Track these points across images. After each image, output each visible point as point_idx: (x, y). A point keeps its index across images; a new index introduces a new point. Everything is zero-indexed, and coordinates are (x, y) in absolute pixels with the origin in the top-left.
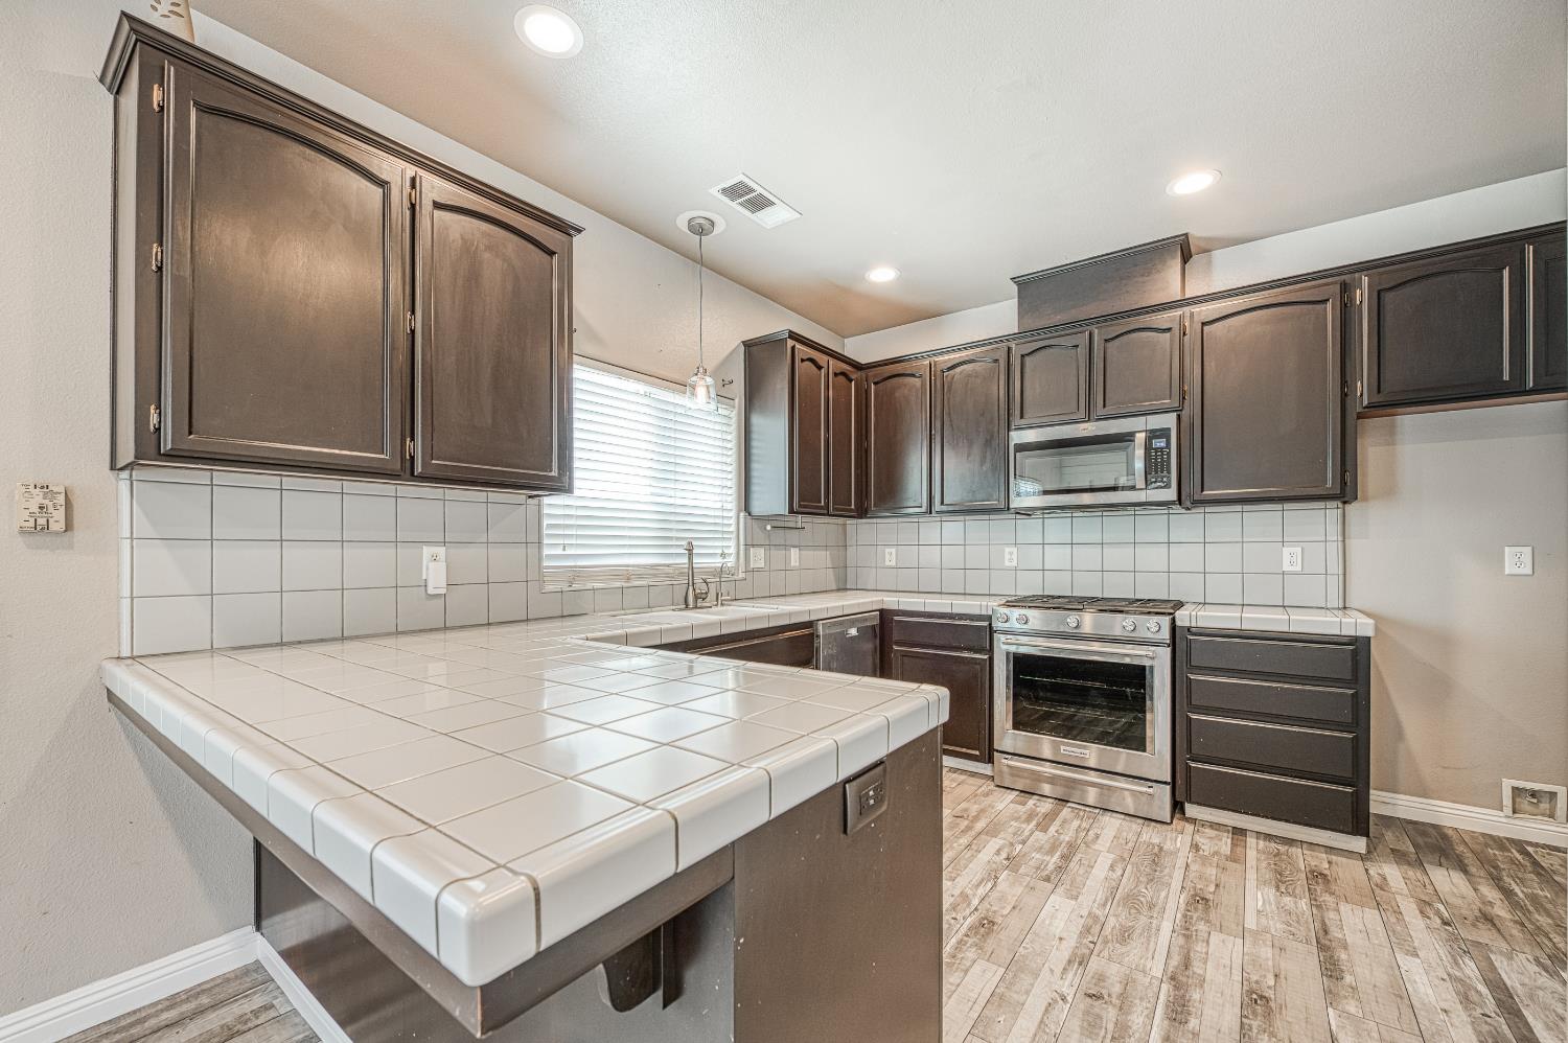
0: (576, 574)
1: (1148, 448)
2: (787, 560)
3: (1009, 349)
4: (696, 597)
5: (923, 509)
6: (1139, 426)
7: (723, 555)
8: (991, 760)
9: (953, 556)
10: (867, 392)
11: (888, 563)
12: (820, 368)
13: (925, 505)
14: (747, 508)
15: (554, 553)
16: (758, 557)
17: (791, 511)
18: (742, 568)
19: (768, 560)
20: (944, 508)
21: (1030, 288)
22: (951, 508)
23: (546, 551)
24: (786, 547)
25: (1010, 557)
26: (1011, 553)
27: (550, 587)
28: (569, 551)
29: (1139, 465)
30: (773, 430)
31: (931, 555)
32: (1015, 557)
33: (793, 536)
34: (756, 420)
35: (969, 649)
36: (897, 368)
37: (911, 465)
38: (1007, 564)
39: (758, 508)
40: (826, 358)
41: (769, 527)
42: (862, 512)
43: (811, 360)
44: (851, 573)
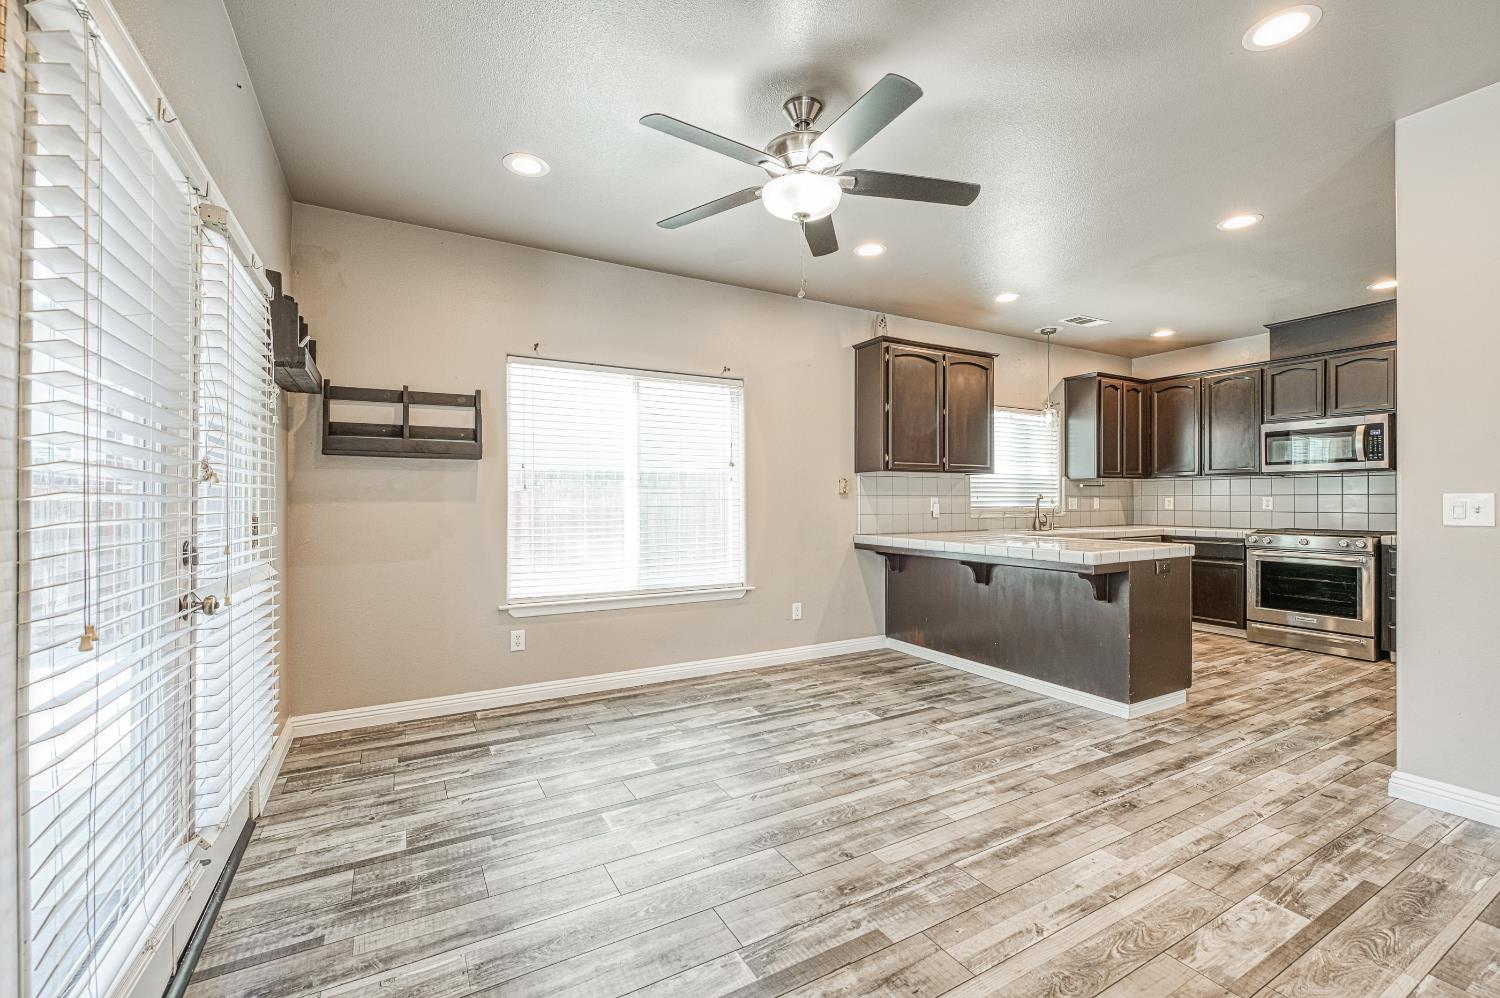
0: (982, 510)
1: (1366, 433)
2: (1092, 505)
3: (1262, 371)
4: (1041, 523)
5: (1196, 473)
6: (1360, 422)
7: (1052, 502)
8: (1245, 628)
9: (1221, 503)
10: (1151, 398)
11: (1167, 507)
12: (1117, 389)
13: (1197, 470)
14: (1066, 475)
15: (977, 500)
16: (1074, 503)
17: (1099, 476)
18: (1063, 509)
19: (1079, 504)
20: (1211, 472)
21: (1280, 332)
22: (1217, 472)
23: (972, 500)
24: (1092, 497)
25: (1267, 503)
26: (1267, 501)
27: (972, 516)
28: (980, 499)
29: (1359, 445)
30: (1086, 429)
31: (1202, 503)
32: (1271, 503)
33: (1096, 491)
34: (1072, 422)
35: (1230, 560)
36: (1176, 382)
37: (1185, 443)
38: (1264, 507)
39: (1073, 474)
40: (1121, 382)
41: (1081, 486)
42: (1147, 474)
43: (1112, 386)
44: (1137, 514)
